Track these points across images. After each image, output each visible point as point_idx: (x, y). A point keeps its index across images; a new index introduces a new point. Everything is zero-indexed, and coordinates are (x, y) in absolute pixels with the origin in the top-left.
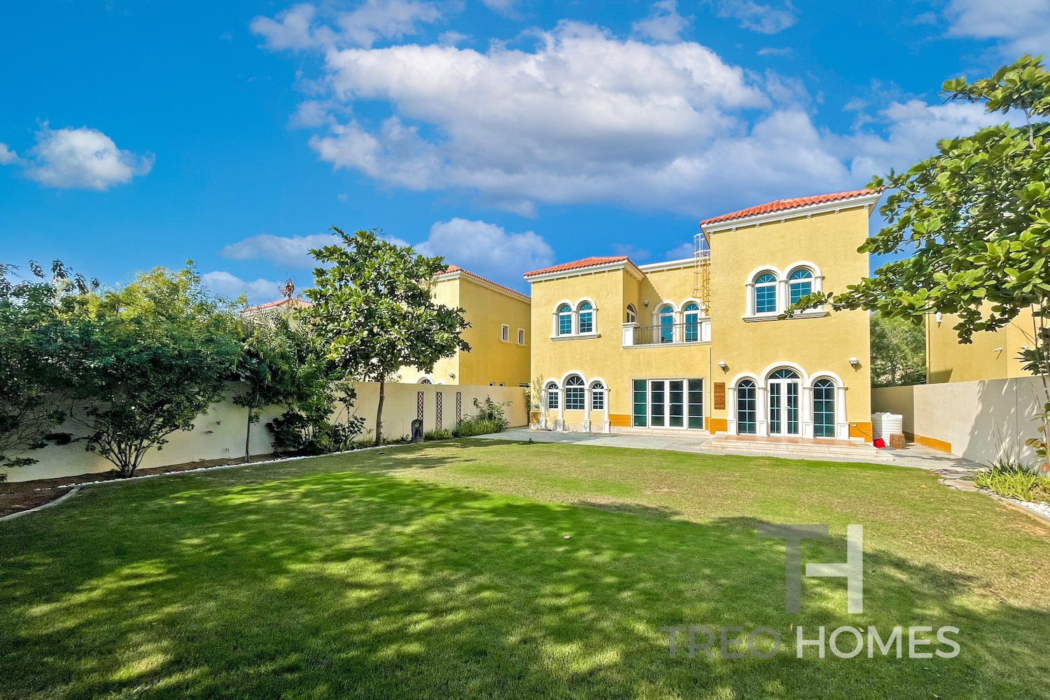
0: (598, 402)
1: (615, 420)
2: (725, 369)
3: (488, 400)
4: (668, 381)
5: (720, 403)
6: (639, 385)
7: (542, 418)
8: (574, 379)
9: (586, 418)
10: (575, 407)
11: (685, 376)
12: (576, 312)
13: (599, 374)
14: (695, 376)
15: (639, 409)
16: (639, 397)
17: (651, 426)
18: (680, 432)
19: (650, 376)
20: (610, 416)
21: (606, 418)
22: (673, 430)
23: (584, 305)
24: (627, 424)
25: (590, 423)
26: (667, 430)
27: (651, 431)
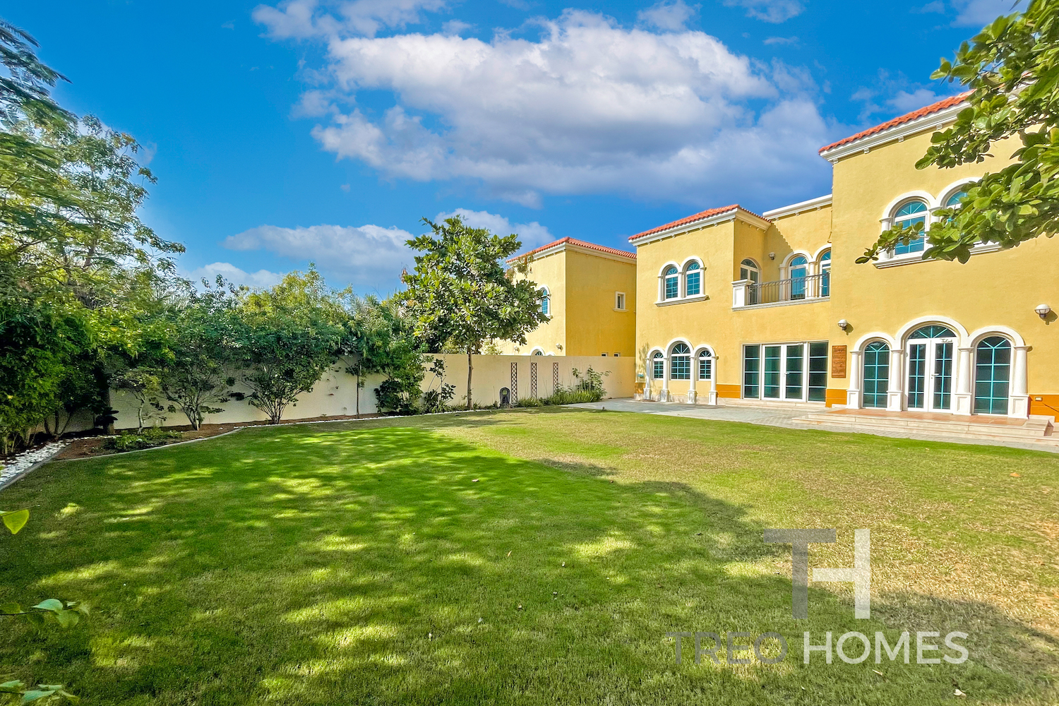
0: (705, 371)
1: (722, 391)
2: (847, 328)
3: (590, 371)
4: (785, 346)
5: (841, 372)
6: (751, 351)
7: (646, 388)
8: (680, 347)
9: (691, 389)
10: (681, 377)
11: (805, 339)
12: (682, 273)
13: (706, 341)
14: (818, 338)
15: (750, 378)
16: (751, 365)
17: (763, 398)
18: (798, 405)
19: (762, 339)
20: (717, 386)
21: (713, 389)
22: (789, 402)
23: (692, 264)
24: (737, 396)
25: (696, 394)
26: (782, 402)
27: (762, 403)
